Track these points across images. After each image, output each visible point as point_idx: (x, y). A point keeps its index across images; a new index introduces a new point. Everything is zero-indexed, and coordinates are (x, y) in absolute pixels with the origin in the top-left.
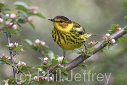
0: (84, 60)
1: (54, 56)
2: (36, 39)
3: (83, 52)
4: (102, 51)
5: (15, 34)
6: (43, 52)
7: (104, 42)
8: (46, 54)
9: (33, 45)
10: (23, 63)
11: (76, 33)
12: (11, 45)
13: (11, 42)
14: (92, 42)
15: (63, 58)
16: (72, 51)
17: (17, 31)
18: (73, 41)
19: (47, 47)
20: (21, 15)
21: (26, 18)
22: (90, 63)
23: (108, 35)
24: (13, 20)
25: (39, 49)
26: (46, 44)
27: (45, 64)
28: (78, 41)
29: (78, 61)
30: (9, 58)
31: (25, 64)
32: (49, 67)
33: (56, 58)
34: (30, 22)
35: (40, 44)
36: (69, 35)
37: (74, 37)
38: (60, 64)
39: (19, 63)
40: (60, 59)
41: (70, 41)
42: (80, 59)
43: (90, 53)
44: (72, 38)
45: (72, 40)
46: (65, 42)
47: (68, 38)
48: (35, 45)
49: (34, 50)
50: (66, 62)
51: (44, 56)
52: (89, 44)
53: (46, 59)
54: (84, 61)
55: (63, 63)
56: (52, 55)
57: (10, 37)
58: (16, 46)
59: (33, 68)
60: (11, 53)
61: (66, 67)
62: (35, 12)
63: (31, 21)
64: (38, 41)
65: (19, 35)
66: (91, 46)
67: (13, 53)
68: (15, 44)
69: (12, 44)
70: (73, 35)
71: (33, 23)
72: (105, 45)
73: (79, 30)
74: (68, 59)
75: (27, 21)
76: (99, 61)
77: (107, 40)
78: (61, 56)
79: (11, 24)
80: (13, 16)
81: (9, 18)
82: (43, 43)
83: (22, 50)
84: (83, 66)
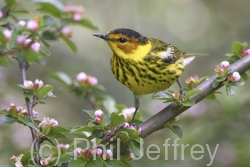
0: (177, 114)
1: (116, 107)
2: (78, 72)
3: (174, 100)
4: (214, 97)
5: (37, 61)
6: (93, 99)
7: (218, 78)
8: (98, 103)
9: (72, 85)
10: (53, 121)
11: (159, 62)
12: (28, 84)
13: (28, 79)
14: (192, 79)
15: (133, 110)
16: (153, 97)
17: (40, 57)
18: (154, 79)
19: (102, 88)
20: (49, 22)
21: (59, 30)
22: (190, 121)
23: (226, 63)
24: (33, 34)
25: (84, 93)
26: (99, 82)
27: (96, 123)
28: (164, 77)
29: (164, 118)
30: (25, 111)
31: (56, 123)
32: (106, 129)
33: (120, 111)
34: (67, 38)
35: (87, 81)
36: (144, 67)
37: (153, 70)
38: (127, 124)
39: (45, 121)
40: (128, 112)
41: (147, 80)
42: (169, 114)
43: (188, 101)
44: (150, 72)
45: (150, 77)
46: (137, 80)
47: (142, 73)
48: (77, 85)
49: (74, 93)
50: (141, 119)
51: (94, 108)
52: (188, 82)
53: (99, 112)
54: (177, 118)
55: (133, 121)
56: (111, 105)
57: (27, 67)
58: (37, 86)
59: (73, 131)
60: (27, 100)
61: (140, 129)
62: (77, 17)
63: (70, 35)
64: (82, 76)
65: (43, 63)
66: (191, 86)
67: (31, 101)
68: (37, 81)
69: (30, 83)
70: (151, 66)
71: (73, 40)
72: (220, 85)
73: (164, 55)
74: (144, 114)
75: (62, 35)
76: (207, 118)
77: (222, 75)
78: (129, 107)
79: (29, 41)
80: (32, 25)
81: (25, 29)
82: (94, 81)
83: (50, 94)
84: (175, 127)
